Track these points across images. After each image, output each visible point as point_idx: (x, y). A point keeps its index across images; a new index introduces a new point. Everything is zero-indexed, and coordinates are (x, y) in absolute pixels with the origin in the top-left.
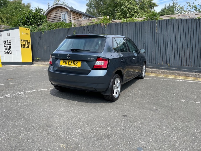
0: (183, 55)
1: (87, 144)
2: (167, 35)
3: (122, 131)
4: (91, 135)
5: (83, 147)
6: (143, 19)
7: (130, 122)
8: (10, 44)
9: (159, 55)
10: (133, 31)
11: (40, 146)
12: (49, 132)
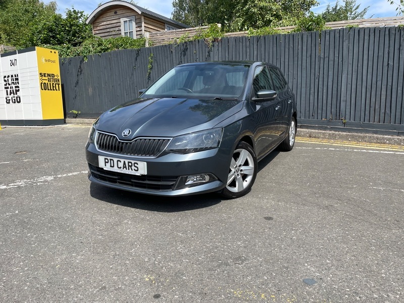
0: (373, 100)
1: (199, 274)
2: (340, 61)
3: (268, 247)
4: (205, 256)
5: (192, 280)
6: (292, 30)
7: (280, 230)
8: (18, 82)
9: (325, 102)
10: (271, 53)
11: (101, 281)
12: (116, 253)
